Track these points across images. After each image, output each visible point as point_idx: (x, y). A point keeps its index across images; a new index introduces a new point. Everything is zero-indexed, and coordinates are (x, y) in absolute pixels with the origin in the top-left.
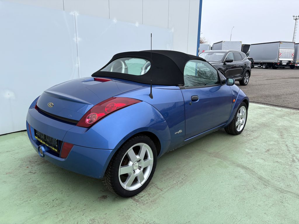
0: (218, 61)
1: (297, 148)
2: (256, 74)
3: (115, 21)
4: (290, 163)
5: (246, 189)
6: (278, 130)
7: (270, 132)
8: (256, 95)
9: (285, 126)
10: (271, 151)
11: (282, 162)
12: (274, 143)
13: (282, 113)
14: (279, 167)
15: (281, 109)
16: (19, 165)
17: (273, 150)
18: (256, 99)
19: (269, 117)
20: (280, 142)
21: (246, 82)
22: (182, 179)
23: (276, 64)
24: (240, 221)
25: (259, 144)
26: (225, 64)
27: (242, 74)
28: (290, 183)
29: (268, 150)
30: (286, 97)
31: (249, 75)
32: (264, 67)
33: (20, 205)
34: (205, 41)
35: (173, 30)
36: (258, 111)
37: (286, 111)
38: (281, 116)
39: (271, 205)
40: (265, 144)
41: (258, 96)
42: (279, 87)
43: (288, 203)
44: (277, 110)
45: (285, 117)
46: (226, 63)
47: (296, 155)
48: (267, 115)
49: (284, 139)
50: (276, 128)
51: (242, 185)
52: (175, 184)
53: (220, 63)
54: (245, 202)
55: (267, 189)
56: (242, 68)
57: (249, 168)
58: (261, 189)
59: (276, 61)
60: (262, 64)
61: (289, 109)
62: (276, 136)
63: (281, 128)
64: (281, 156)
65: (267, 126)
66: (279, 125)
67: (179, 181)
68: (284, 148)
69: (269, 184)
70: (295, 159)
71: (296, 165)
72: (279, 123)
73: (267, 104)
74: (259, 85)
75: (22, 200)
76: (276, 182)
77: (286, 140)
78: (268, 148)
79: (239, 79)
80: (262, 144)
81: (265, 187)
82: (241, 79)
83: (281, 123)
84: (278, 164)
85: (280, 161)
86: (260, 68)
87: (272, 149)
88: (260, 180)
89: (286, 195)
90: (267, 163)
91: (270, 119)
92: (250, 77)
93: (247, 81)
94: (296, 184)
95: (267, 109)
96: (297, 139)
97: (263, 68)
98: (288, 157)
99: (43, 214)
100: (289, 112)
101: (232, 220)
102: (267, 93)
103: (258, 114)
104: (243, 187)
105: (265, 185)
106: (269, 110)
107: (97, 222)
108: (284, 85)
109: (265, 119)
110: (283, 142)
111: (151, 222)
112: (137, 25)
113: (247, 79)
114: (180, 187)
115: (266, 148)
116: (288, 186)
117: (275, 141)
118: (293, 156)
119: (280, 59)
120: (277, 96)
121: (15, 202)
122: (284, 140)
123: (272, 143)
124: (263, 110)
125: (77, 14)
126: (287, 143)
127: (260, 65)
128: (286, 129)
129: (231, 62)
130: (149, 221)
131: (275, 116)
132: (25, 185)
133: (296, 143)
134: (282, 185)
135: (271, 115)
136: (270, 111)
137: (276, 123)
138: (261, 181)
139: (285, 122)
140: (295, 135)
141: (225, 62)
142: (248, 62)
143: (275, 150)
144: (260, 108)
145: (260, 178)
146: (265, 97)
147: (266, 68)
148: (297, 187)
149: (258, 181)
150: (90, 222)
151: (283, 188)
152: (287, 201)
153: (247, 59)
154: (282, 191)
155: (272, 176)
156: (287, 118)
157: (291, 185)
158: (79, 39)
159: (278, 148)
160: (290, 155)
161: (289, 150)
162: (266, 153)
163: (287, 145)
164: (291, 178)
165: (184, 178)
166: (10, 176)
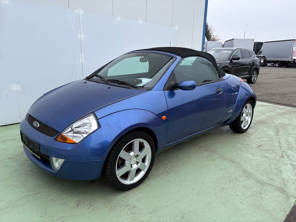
0: (224, 58)
1: (289, 145)
2: (267, 72)
3: (118, 19)
4: (278, 159)
5: (228, 180)
6: (275, 127)
7: (266, 129)
8: (262, 93)
9: (283, 124)
10: (262, 147)
11: (271, 157)
12: (267, 139)
13: (284, 111)
14: (266, 162)
15: (283, 108)
16: (21, 152)
17: (265, 145)
18: (260, 97)
19: (269, 115)
20: (274, 139)
21: (253, 81)
22: (169, 169)
23: (289, 62)
24: (215, 207)
25: (252, 140)
26: (231, 62)
27: (250, 72)
28: (274, 177)
29: (260, 146)
30: (293, 95)
31: (258, 73)
32: (277, 65)
33: (17, 185)
34: (218, 38)
35: (177, 28)
36: (260, 108)
37: (288, 110)
38: (281, 114)
39: (248, 195)
40: (258, 140)
41: (264, 94)
42: (288, 85)
43: (266, 195)
44: (279, 108)
45: (285, 115)
46: (233, 61)
47: (287, 151)
48: (268, 112)
49: (278, 135)
50: (274, 125)
51: (225, 176)
52: (161, 173)
53: (226, 61)
54: (224, 192)
55: (249, 181)
56: (249, 66)
57: (236, 162)
58: (242, 180)
59: (290, 60)
60: (275, 62)
61: (292, 107)
62: (271, 133)
63: (278, 125)
64: (271, 152)
65: (265, 123)
66: (277, 122)
67: (165, 171)
68: (277, 144)
69: (251, 177)
70: (285, 155)
71: (284, 161)
72: (277, 121)
73: (271, 102)
74: (268, 83)
75: (19, 182)
76: (259, 175)
77: (280, 137)
78: (259, 144)
79: (246, 77)
80: (255, 140)
81: (248, 179)
82: (248, 76)
83: (280, 120)
84: (266, 159)
85: (269, 156)
86: (273, 66)
87: (263, 145)
88: (243, 173)
89: (266, 187)
90: (254, 158)
91: (270, 117)
92: (259, 75)
93: (255, 79)
94: (279, 178)
95: (269, 107)
96: (292, 136)
97: (276, 67)
98: (278, 152)
99: (36, 194)
100: (291, 110)
101: (207, 206)
102: (273, 91)
103: (259, 111)
104: (226, 178)
105: (248, 178)
106: (270, 108)
107: (83, 203)
108: (294, 84)
109: (264, 117)
110: (277, 139)
111: (132, 205)
112: (141, 22)
113: (255, 77)
114: (165, 176)
115: (258, 144)
116: (270, 179)
117: (269, 138)
118: (284, 151)
119: (294, 58)
120: (284, 95)
121: (13, 183)
122: (279, 137)
123: (265, 139)
124: (265, 108)
125: (81, 12)
126: (281, 140)
127: (273, 64)
128: (284, 126)
129: (237, 60)
130: (130, 204)
131: (275, 114)
132: (24, 169)
133: (290, 140)
134: (264, 178)
135: (272, 113)
136: (272, 109)
137: (274, 121)
138: (245, 173)
139: (284, 120)
140: (291, 132)
141: (231, 59)
142: (257, 59)
143: (267, 146)
144: (263, 106)
145: (244, 171)
146: (270, 95)
147: (279, 66)
148: (279, 181)
149: (242, 173)
150: (76, 203)
151: (264, 181)
152: (266, 192)
153: (256, 57)
154: (263, 183)
155: (256, 170)
156: (288, 116)
157: (274, 179)
158: (83, 36)
159: (270, 144)
160: (280, 151)
161: (280, 147)
162: (257, 149)
163: (279, 142)
164: (275, 172)
165: (171, 168)
166: (12, 161)
